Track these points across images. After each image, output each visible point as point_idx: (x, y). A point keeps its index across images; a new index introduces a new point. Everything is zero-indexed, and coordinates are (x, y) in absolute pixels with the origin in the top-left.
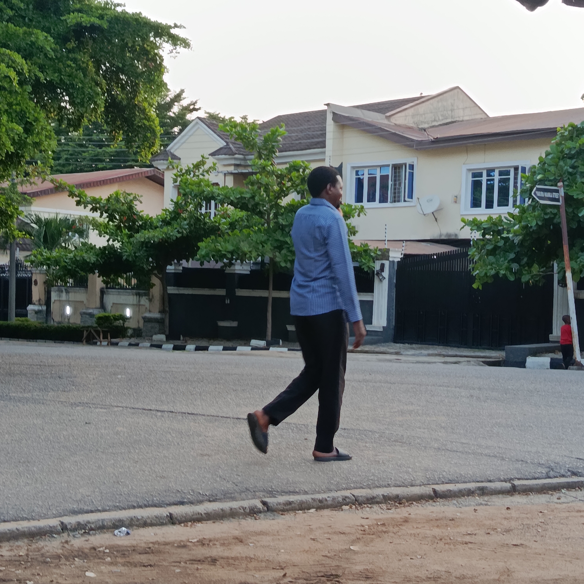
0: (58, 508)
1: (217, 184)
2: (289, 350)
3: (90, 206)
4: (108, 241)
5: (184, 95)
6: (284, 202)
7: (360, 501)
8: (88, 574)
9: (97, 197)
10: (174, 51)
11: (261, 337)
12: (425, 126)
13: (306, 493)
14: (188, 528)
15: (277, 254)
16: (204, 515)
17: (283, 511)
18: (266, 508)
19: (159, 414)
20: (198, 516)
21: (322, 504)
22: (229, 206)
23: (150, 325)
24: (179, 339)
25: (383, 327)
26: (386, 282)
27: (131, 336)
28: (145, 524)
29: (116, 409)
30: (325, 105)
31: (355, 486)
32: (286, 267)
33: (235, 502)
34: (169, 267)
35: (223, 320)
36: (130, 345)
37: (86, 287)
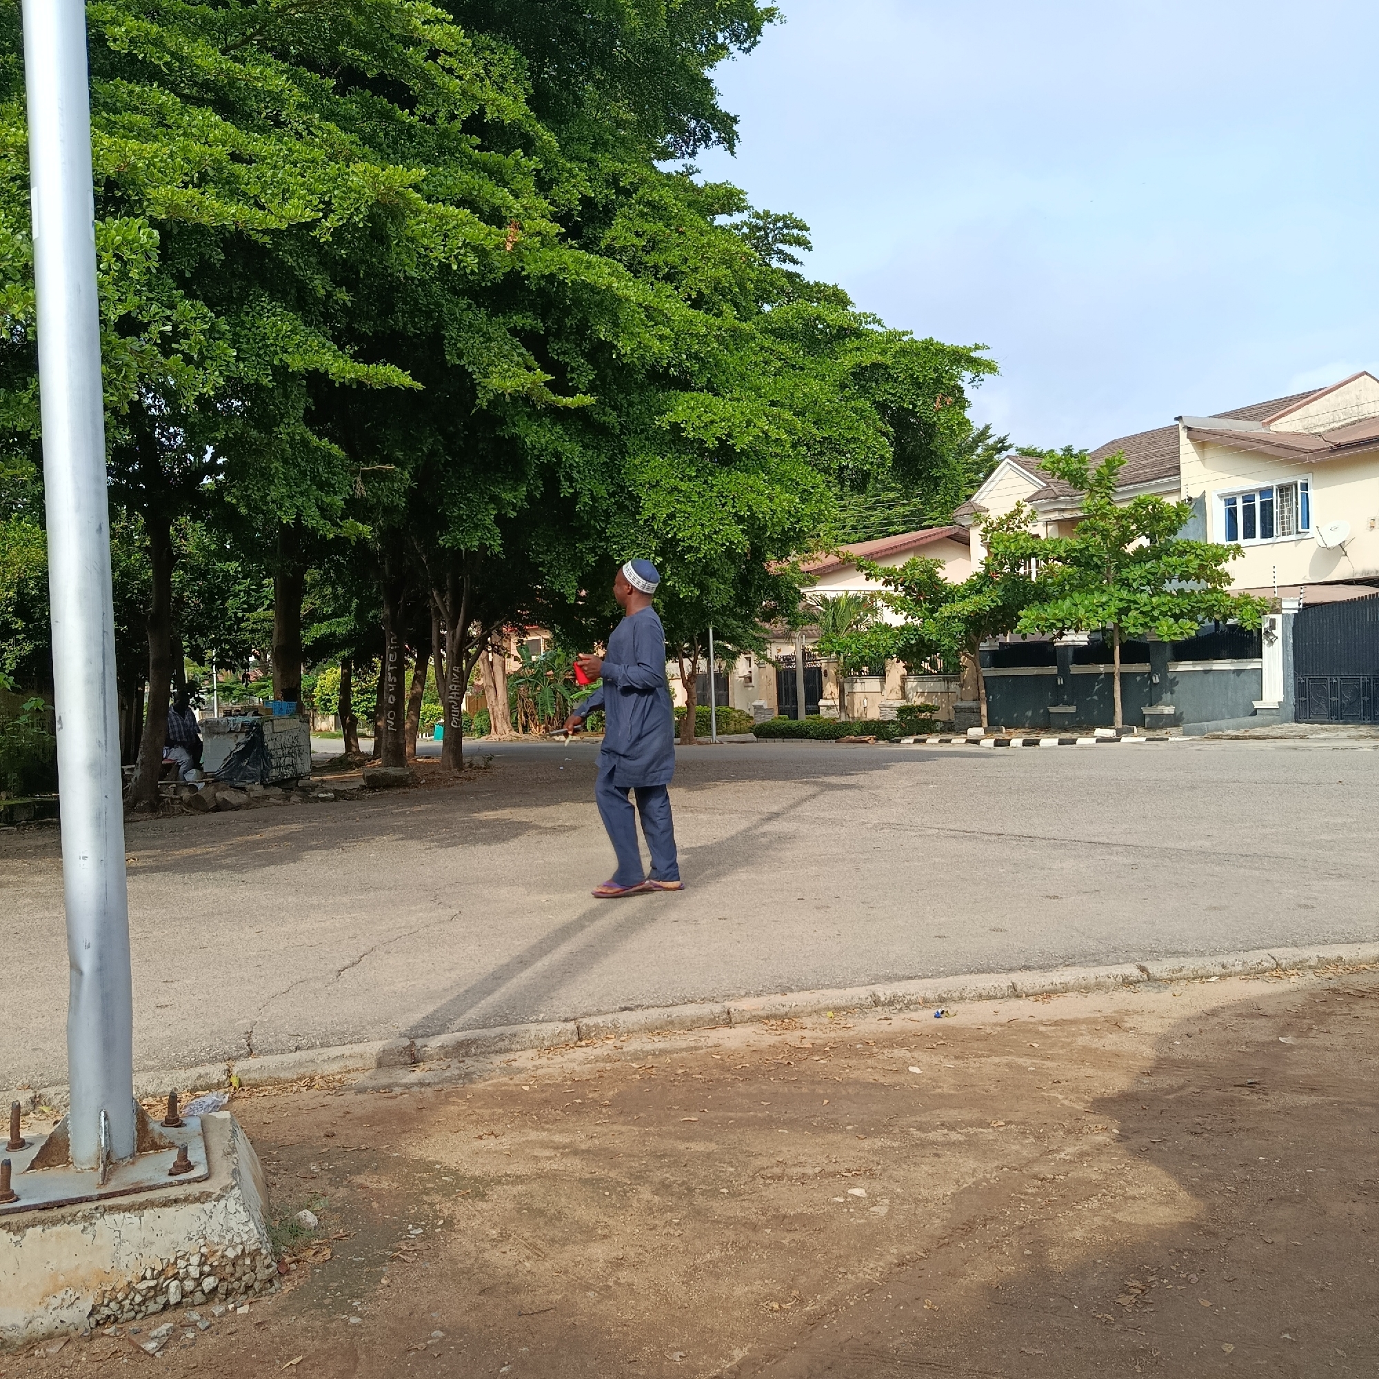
0: (868, 973)
1: (1037, 536)
2: (1148, 740)
3: (883, 580)
4: (906, 618)
5: (991, 432)
6: (1130, 548)
7: (1283, 966)
8: (911, 1069)
9: (891, 567)
10: (977, 379)
11: (1109, 724)
12: (1321, 430)
13: (1202, 954)
14: (1040, 1003)
15: (1123, 617)
16: (1059, 986)
17: (1171, 980)
18: (1145, 976)
19: (986, 837)
20: (1051, 987)
21: (1228, 971)
22: (1056, 562)
23: (962, 716)
24: (1001, 731)
25: (1279, 703)
26: (1278, 644)
27: (942, 731)
28: (980, 997)
29: (930, 832)
30: (1176, 419)
31: (1274, 944)
32: (1136, 633)
33: (1101, 968)
34: (982, 644)
35: (1056, 705)
36: (940, 741)
37: (884, 675)
